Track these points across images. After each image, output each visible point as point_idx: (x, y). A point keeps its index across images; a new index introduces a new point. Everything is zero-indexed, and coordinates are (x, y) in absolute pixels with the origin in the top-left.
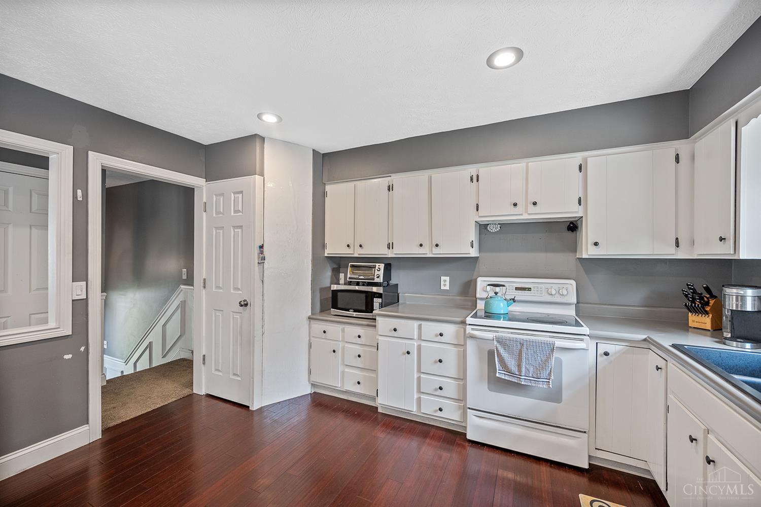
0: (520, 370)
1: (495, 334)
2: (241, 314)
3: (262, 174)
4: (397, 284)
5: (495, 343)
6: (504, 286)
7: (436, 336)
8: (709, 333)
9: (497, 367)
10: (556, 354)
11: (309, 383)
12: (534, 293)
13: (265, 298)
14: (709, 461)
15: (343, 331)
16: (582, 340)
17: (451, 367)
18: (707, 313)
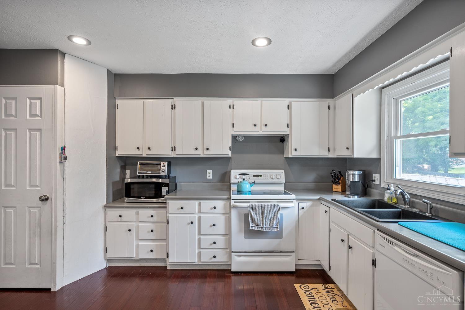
0: (263, 223)
1: (249, 204)
2: (40, 208)
3: (63, 85)
4: (175, 177)
5: (249, 209)
6: (248, 174)
7: (211, 209)
8: (340, 193)
9: (250, 223)
10: (281, 211)
11: (105, 259)
12: (264, 178)
13: (66, 192)
14: (350, 247)
15: (137, 213)
16: (292, 202)
17: (221, 228)
18: (339, 184)
